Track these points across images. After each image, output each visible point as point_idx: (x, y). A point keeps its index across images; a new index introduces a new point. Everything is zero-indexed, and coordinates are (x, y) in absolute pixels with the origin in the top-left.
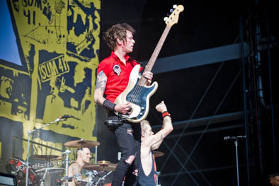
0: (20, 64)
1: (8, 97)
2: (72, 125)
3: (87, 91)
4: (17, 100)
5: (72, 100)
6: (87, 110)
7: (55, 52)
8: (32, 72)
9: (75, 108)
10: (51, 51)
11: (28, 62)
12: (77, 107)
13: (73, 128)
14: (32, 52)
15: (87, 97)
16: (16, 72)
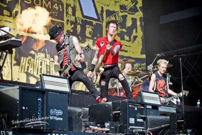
0: (97, 18)
1: (90, 36)
2: (126, 50)
3: (134, 31)
4: (95, 38)
5: (125, 36)
6: (135, 42)
7: (114, 11)
8: (102, 22)
9: (127, 41)
10: (112, 10)
11: (100, 16)
12: (128, 40)
13: (127, 51)
14: (102, 11)
15: (134, 34)
16: (94, 22)
